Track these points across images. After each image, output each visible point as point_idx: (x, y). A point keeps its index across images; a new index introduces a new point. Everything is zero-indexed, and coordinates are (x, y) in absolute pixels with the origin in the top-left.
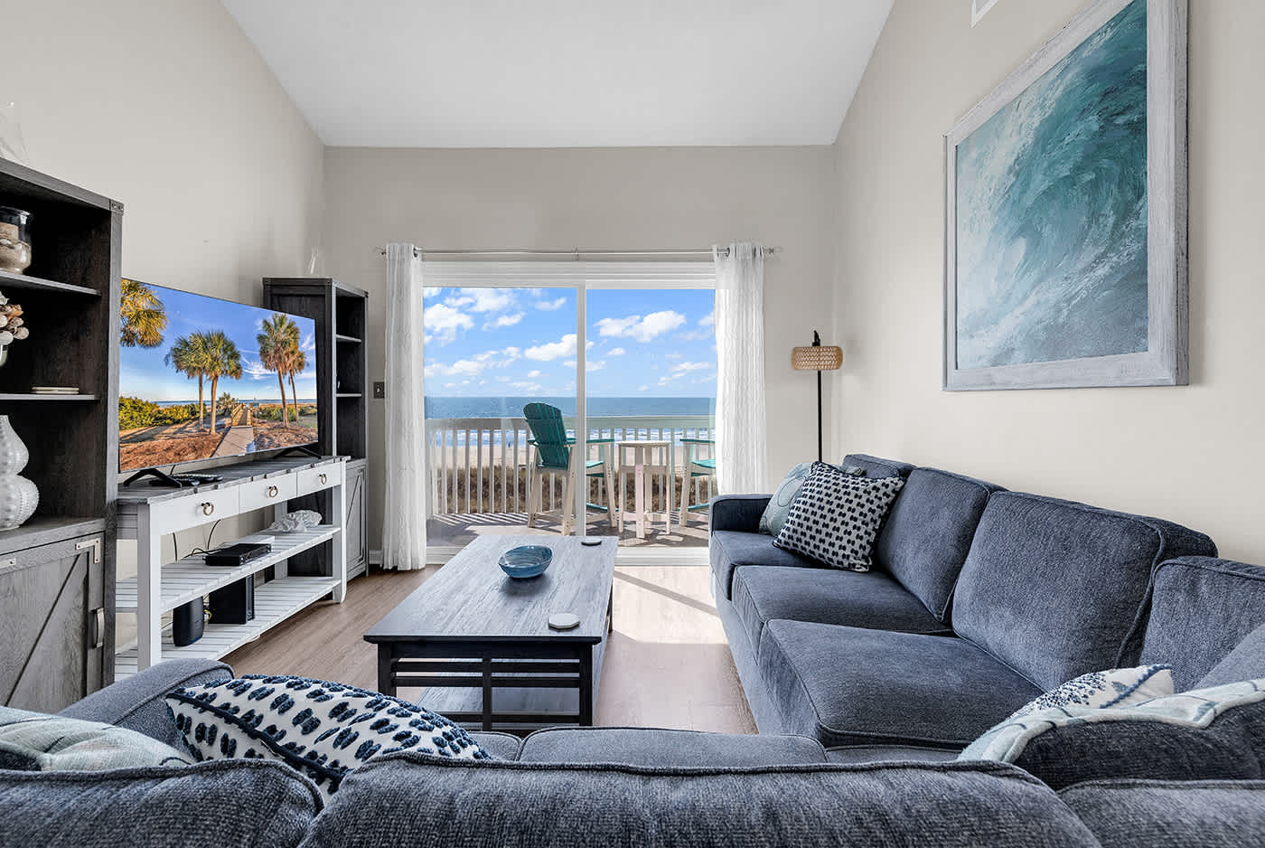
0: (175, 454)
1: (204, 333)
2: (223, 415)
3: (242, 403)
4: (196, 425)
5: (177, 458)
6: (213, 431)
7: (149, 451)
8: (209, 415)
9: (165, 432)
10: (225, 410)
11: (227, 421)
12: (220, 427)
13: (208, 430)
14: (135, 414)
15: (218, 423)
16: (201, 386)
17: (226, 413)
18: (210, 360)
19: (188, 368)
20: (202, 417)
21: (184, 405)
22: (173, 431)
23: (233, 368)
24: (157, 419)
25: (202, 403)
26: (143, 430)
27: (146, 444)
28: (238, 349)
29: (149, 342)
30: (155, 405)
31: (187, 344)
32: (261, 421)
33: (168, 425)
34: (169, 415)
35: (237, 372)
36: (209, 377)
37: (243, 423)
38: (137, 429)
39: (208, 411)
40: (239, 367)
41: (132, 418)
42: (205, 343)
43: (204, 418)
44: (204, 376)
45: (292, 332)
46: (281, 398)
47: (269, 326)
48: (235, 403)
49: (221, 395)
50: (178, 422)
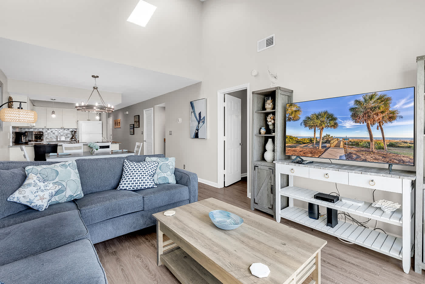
0: (303, 153)
1: (317, 113)
2: (326, 142)
3: (337, 138)
4: (312, 145)
5: (304, 154)
6: (320, 148)
7: (294, 151)
8: (319, 142)
9: (300, 146)
10: (327, 141)
11: (328, 145)
12: (323, 147)
13: (318, 147)
14: (291, 140)
15: (323, 145)
16: (315, 131)
17: (328, 142)
18: (319, 122)
19: (309, 126)
20: (315, 142)
21: (307, 138)
22: (303, 146)
23: (333, 124)
24: (297, 142)
25: (315, 138)
26: (293, 145)
27: (294, 149)
28: (335, 116)
29: (296, 119)
30: (296, 138)
31: (309, 118)
32: (350, 146)
33: (301, 144)
34: (301, 141)
35: (335, 126)
36: (318, 128)
37: (337, 146)
38: (291, 144)
39: (318, 140)
40: (336, 124)
41: (289, 141)
42: (317, 117)
43: (316, 143)
44: (317, 128)
45: (382, 101)
46: (369, 136)
47: (359, 102)
48: (333, 138)
49: (325, 135)
50: (305, 143)
